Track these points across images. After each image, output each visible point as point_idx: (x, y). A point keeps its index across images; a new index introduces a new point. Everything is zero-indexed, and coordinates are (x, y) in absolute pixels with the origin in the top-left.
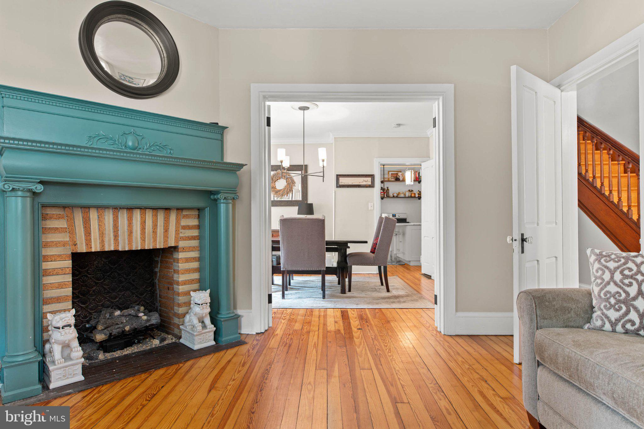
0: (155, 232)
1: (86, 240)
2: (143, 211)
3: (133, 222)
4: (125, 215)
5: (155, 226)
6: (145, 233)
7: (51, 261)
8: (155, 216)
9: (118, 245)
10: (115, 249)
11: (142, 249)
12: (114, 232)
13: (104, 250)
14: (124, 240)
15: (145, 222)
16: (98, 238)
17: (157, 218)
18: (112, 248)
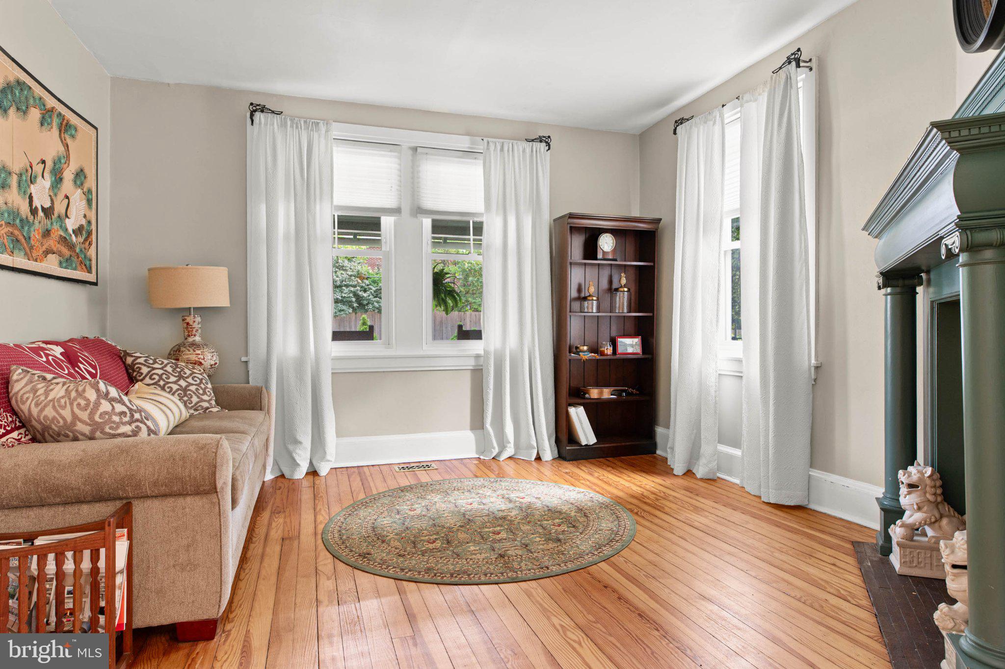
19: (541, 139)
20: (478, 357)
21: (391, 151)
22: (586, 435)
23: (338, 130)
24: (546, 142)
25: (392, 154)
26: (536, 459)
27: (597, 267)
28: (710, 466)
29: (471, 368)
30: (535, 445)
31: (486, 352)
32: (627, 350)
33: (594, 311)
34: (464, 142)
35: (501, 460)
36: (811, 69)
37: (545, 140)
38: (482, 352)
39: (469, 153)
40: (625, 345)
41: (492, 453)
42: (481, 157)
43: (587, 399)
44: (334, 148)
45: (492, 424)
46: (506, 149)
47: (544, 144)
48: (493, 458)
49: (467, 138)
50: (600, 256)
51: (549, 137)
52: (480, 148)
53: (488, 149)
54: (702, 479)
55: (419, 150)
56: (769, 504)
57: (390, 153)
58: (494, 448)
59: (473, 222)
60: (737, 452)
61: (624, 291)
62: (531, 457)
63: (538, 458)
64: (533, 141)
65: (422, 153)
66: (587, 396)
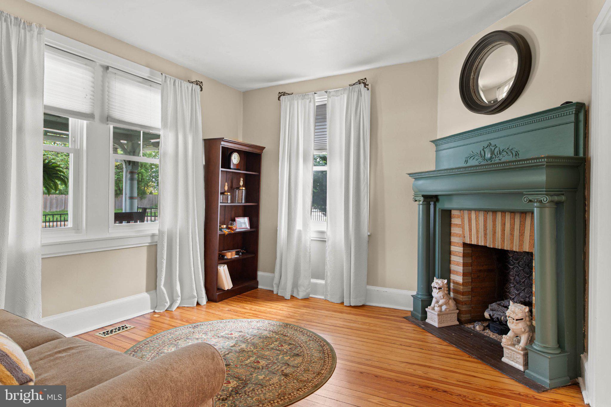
0: (512, 234)
1: (469, 234)
2: (503, 214)
3: (497, 223)
4: (491, 217)
5: (512, 229)
6: (505, 234)
7: (455, 246)
8: (513, 219)
9: (486, 242)
10: (485, 245)
11: (502, 249)
12: (484, 230)
13: (478, 244)
14: (490, 238)
15: (505, 224)
16: (475, 234)
17: (515, 221)
18: (483, 244)
19: (197, 83)
20: (153, 236)
21: (86, 64)
22: (227, 283)
23: (49, 37)
24: (200, 86)
25: (88, 67)
26: (197, 305)
27: (226, 173)
28: (307, 291)
29: (148, 244)
30: (196, 295)
31: (161, 233)
32: (241, 226)
33: (229, 202)
34: (145, 73)
35: (174, 310)
36: (368, 89)
37: (199, 84)
38: (156, 232)
39: (147, 81)
40: (241, 223)
41: (165, 306)
42: (160, 87)
43: (225, 259)
44: (45, 53)
45: (164, 286)
46: (177, 84)
47: (199, 87)
48: (166, 310)
49: (148, 69)
50: (232, 167)
51: (202, 82)
52: (159, 80)
53: (165, 81)
54: (302, 299)
55: (110, 69)
56: (350, 306)
57: (85, 66)
58: (167, 303)
59: (143, 132)
60: (322, 282)
61: (243, 189)
62: (193, 304)
63: (198, 304)
64: (192, 82)
65: (113, 73)
66: (225, 257)
